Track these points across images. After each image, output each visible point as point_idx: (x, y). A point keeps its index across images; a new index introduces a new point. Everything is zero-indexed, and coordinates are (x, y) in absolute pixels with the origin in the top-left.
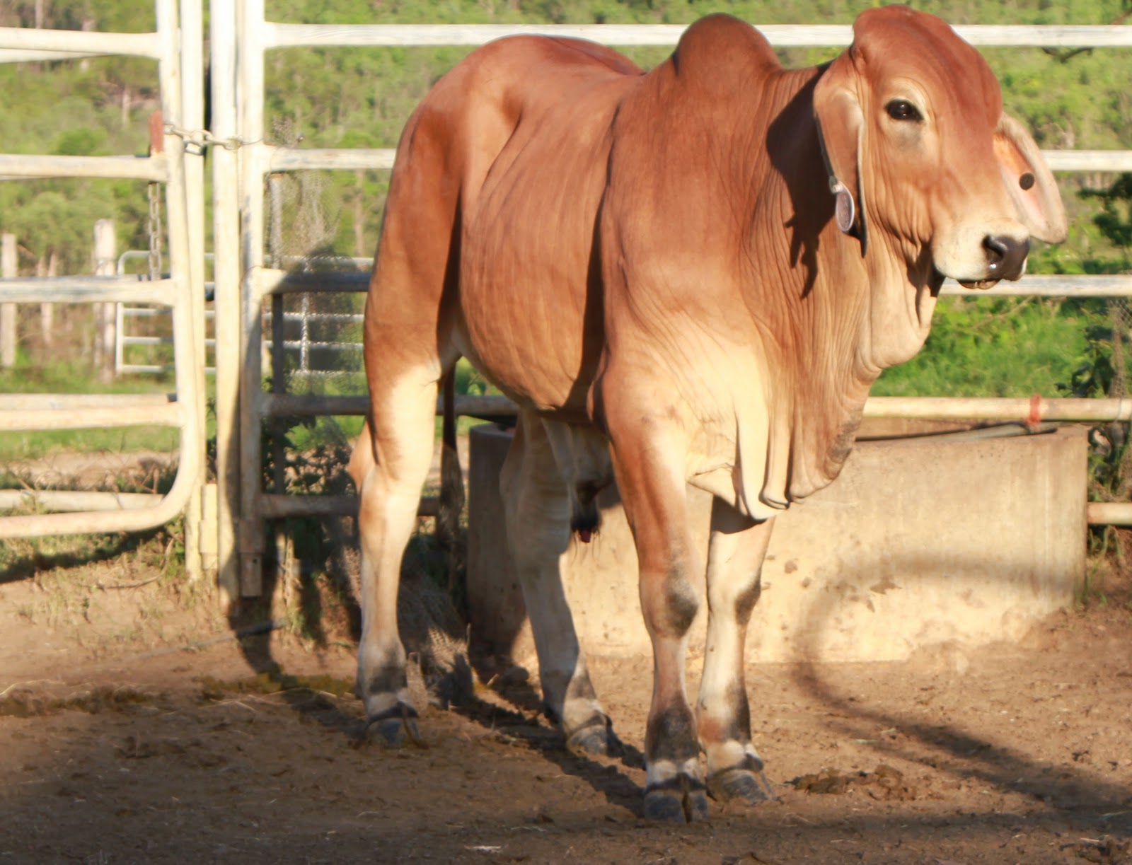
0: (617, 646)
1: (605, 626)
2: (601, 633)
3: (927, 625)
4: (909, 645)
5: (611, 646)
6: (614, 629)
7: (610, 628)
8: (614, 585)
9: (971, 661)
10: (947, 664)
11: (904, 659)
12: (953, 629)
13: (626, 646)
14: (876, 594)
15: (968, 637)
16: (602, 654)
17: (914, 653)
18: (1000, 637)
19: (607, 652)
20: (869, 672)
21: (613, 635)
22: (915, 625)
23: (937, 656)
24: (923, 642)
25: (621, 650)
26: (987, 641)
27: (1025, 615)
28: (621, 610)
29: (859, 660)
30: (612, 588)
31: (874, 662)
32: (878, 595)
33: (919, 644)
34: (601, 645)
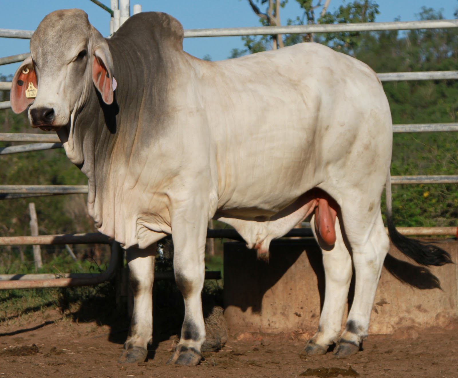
0: (273, 329)
1: (269, 320)
2: (267, 324)
3: (401, 319)
4: (393, 327)
5: (271, 329)
6: (272, 322)
7: (271, 322)
8: (272, 303)
9: (419, 334)
10: (409, 335)
11: (392, 333)
12: (413, 321)
13: (277, 329)
14: (379, 306)
15: (420, 324)
16: (268, 332)
17: (396, 331)
18: (435, 324)
19: (270, 331)
20: (376, 339)
21: (272, 324)
22: (395, 319)
23: (405, 332)
24: (400, 326)
25: (275, 330)
26: (429, 326)
27: (447, 316)
28: (275, 314)
29: (372, 334)
30: (271, 305)
31: (378, 335)
32: (380, 307)
33: (398, 327)
34: (267, 328)
